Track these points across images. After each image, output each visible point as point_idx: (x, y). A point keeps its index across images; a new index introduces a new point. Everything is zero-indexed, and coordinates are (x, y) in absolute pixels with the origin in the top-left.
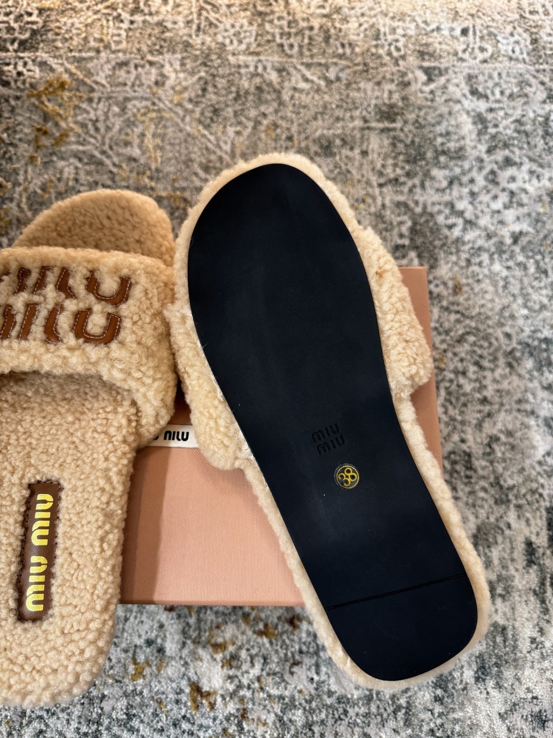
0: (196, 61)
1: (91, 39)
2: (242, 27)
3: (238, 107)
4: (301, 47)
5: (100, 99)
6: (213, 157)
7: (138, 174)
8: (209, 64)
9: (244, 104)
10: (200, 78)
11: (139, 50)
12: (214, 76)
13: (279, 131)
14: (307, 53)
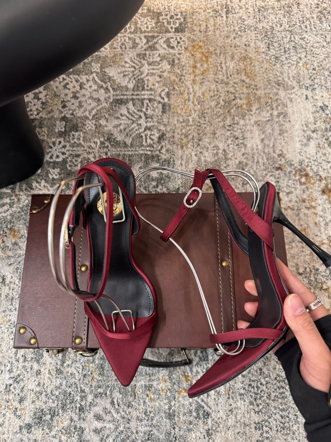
0: (262, 35)
1: (210, 26)
2: (280, 19)
3: (287, 56)
4: (310, 26)
5: (220, 53)
6: (280, 79)
7: (247, 87)
8: (268, 36)
9: (289, 54)
10: (266, 43)
11: (234, 30)
12: (272, 42)
13: (308, 66)
14: (314, 29)
